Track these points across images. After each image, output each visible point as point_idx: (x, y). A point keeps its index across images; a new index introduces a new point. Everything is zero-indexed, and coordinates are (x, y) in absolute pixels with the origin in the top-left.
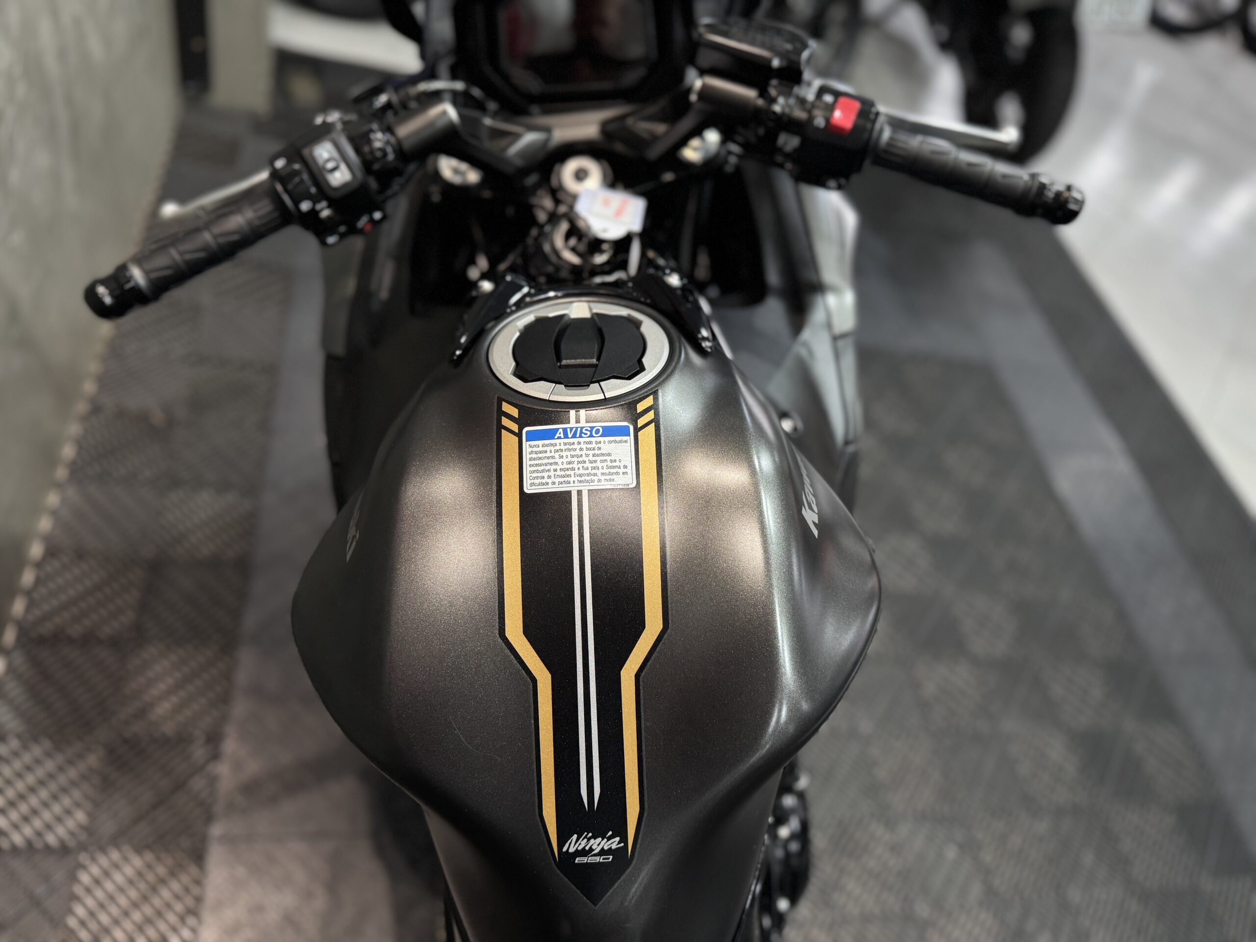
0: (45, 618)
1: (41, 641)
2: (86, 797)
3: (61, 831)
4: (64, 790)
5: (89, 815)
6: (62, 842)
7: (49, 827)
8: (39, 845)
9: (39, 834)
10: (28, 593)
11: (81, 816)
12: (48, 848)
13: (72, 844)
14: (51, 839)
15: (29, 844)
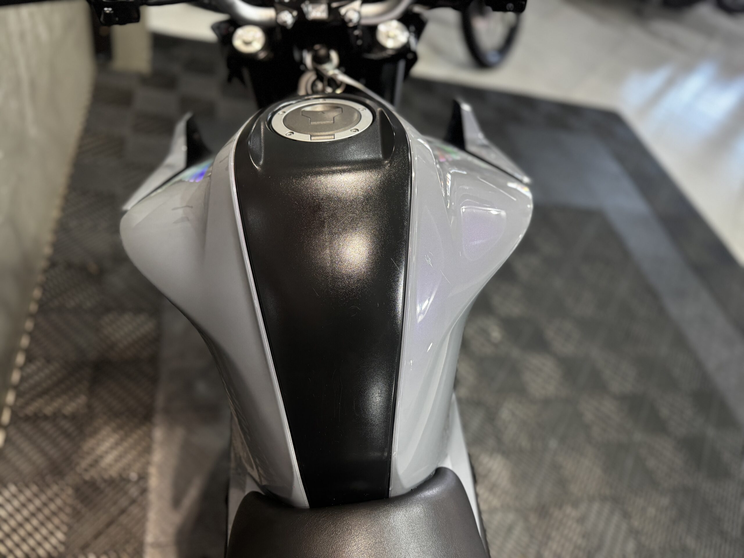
2: (63, 522)
3: (47, 546)
4: (48, 519)
5: (65, 534)
6: (48, 554)
10: (16, 388)
11: (60, 536)
13: (55, 554)
14: (41, 552)
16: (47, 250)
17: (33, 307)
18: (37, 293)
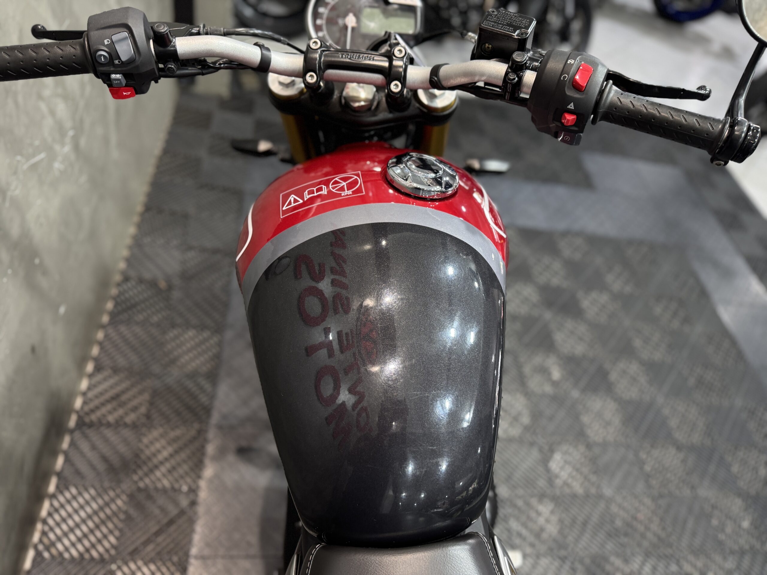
0: (92, 411)
1: (91, 425)
2: (116, 527)
3: (100, 549)
4: (103, 522)
5: (117, 539)
6: (101, 555)
7: (93, 546)
8: (87, 556)
9: (87, 550)
10: (84, 394)
11: (112, 539)
12: (92, 559)
13: (106, 556)
14: (94, 554)
15: (81, 555)
16: (122, 265)
17: (105, 319)
18: (110, 305)
